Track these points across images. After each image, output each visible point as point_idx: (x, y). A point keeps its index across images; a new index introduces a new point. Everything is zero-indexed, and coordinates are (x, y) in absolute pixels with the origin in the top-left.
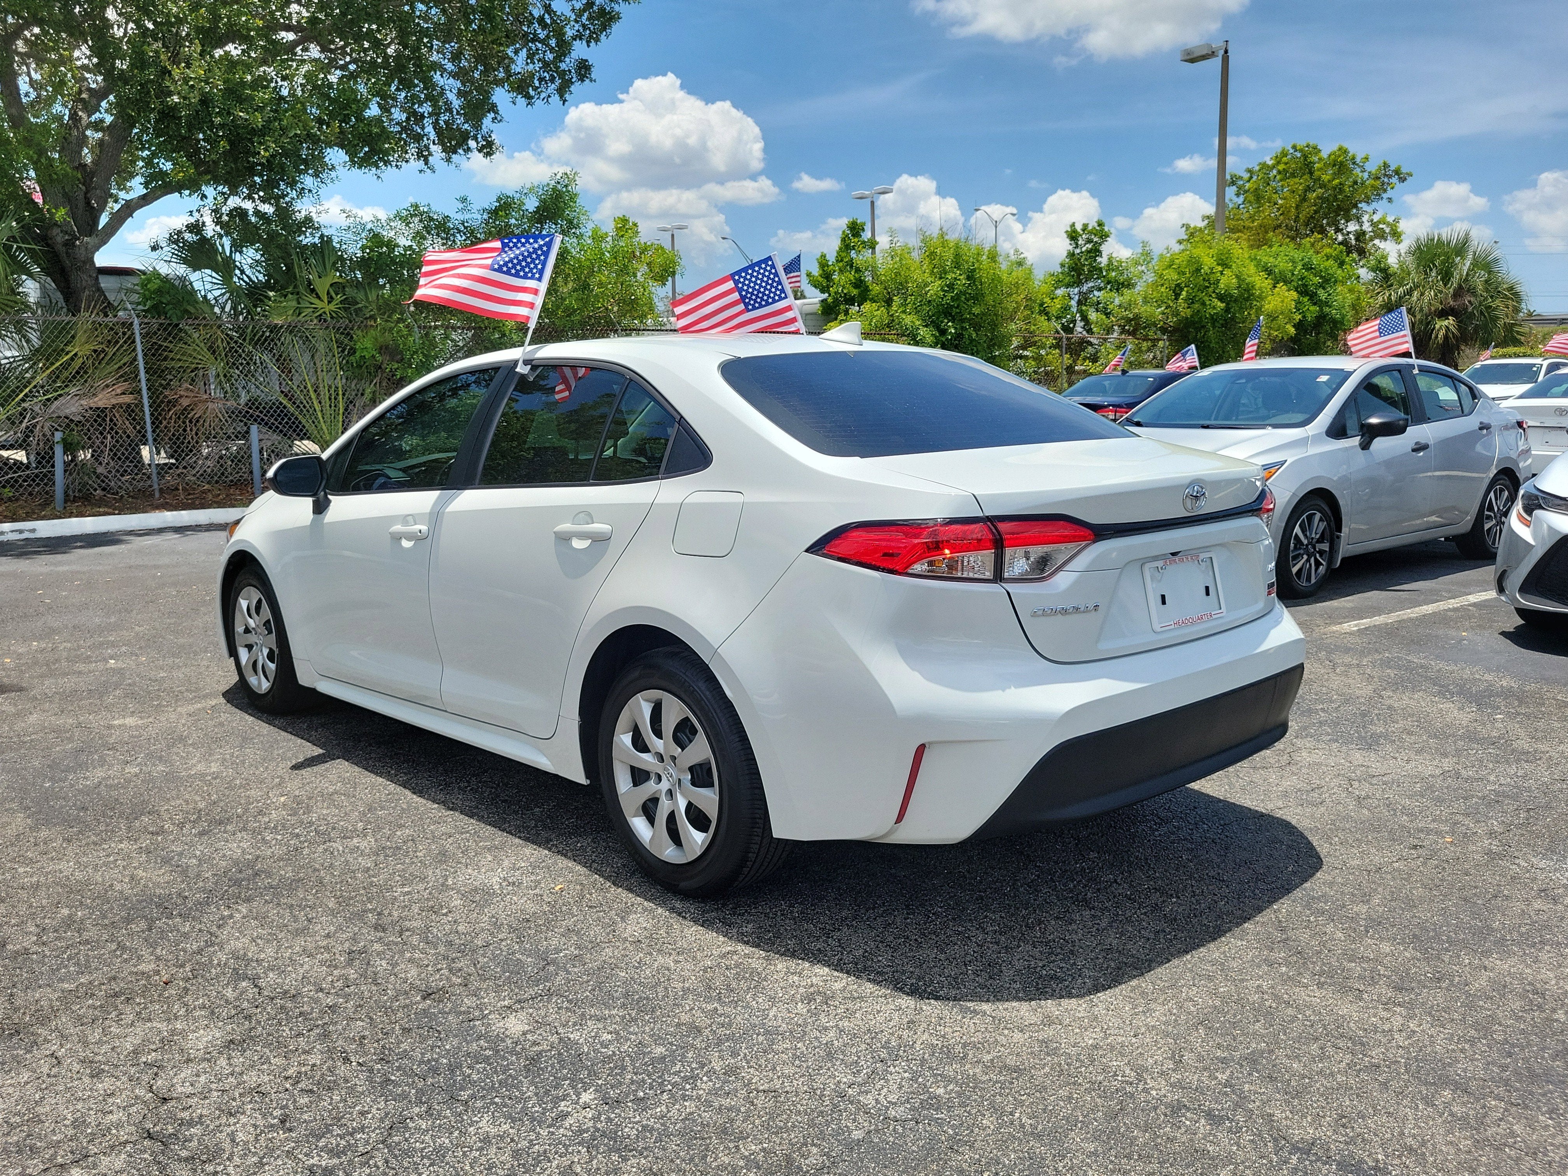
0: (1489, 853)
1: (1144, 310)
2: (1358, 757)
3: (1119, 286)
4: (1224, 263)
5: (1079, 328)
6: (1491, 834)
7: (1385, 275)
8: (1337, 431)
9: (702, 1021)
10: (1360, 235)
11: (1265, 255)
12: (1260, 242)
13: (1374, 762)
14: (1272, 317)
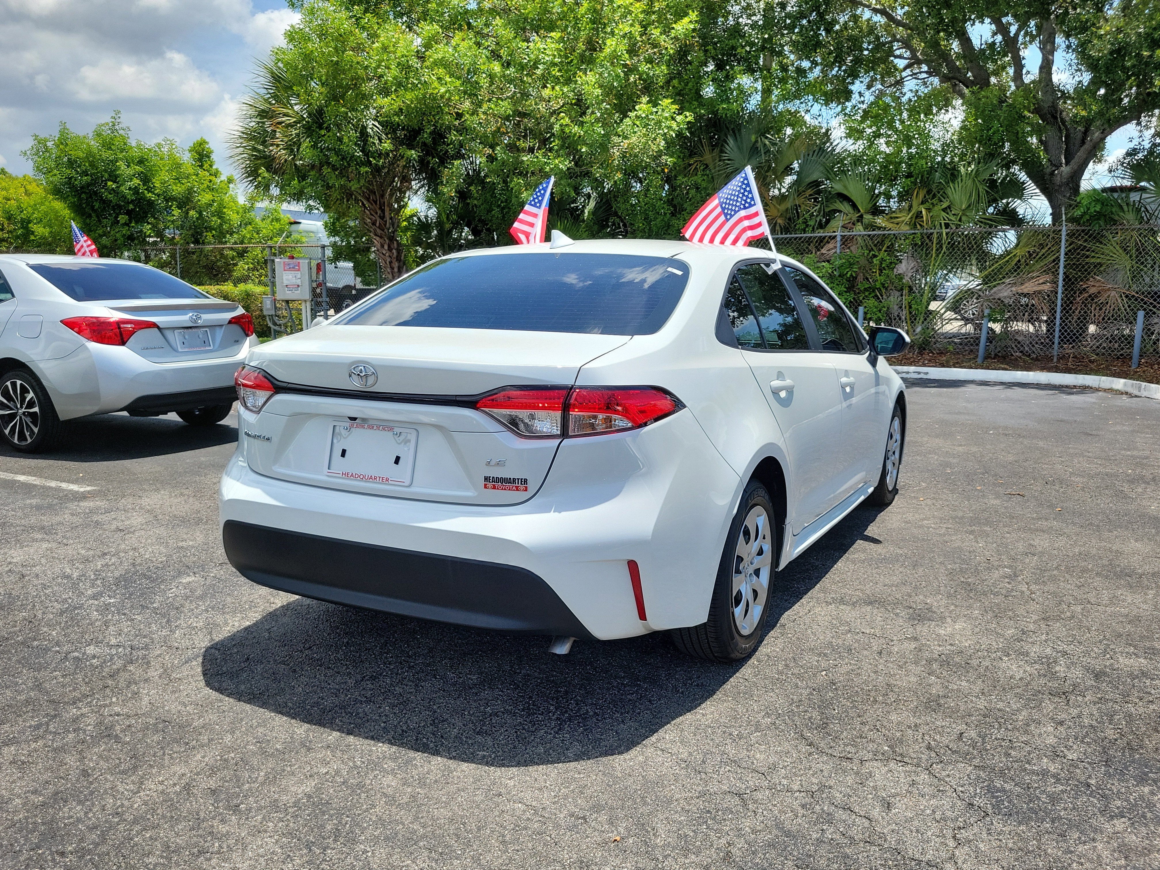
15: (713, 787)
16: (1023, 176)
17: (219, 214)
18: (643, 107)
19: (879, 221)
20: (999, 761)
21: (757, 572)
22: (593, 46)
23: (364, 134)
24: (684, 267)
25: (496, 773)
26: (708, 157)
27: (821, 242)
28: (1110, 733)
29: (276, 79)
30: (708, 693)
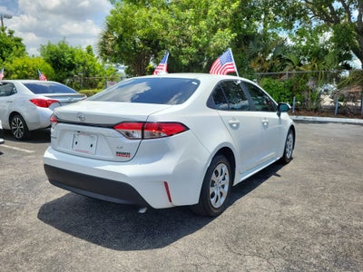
15: (188, 262)
16: (352, 53)
17: (94, 68)
18: (219, 32)
19: (301, 68)
20: (295, 258)
21: (223, 186)
22: (206, 13)
23: (135, 42)
24: (198, 82)
25: (116, 252)
26: (243, 48)
27: (281, 75)
28: (341, 250)
29: (109, 26)
30: (200, 227)
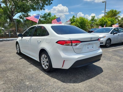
0: (119, 71)
1: (98, 23)
2: (109, 62)
3: (96, 21)
4: (105, 19)
5: (92, 25)
6: (119, 69)
7: (119, 21)
8: (111, 33)
9: (44, 84)
10: (117, 17)
11: (108, 19)
12: (108, 18)
13: (110, 62)
14: (109, 24)
